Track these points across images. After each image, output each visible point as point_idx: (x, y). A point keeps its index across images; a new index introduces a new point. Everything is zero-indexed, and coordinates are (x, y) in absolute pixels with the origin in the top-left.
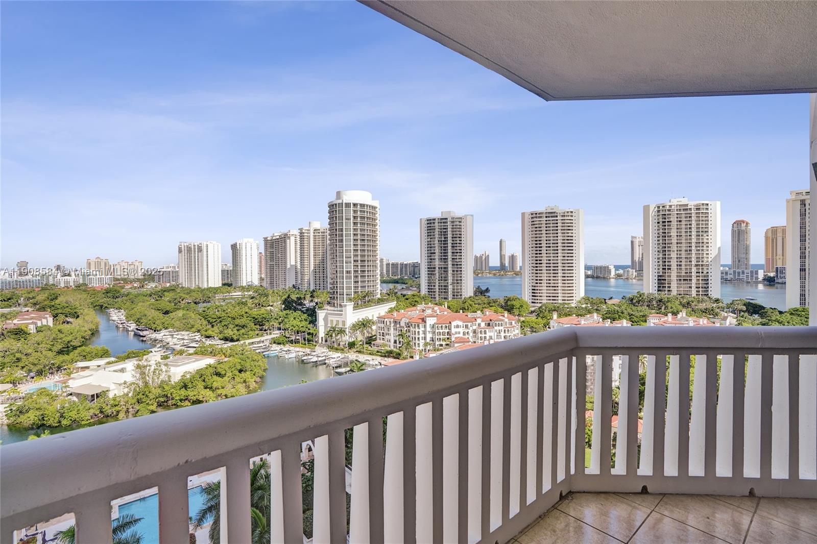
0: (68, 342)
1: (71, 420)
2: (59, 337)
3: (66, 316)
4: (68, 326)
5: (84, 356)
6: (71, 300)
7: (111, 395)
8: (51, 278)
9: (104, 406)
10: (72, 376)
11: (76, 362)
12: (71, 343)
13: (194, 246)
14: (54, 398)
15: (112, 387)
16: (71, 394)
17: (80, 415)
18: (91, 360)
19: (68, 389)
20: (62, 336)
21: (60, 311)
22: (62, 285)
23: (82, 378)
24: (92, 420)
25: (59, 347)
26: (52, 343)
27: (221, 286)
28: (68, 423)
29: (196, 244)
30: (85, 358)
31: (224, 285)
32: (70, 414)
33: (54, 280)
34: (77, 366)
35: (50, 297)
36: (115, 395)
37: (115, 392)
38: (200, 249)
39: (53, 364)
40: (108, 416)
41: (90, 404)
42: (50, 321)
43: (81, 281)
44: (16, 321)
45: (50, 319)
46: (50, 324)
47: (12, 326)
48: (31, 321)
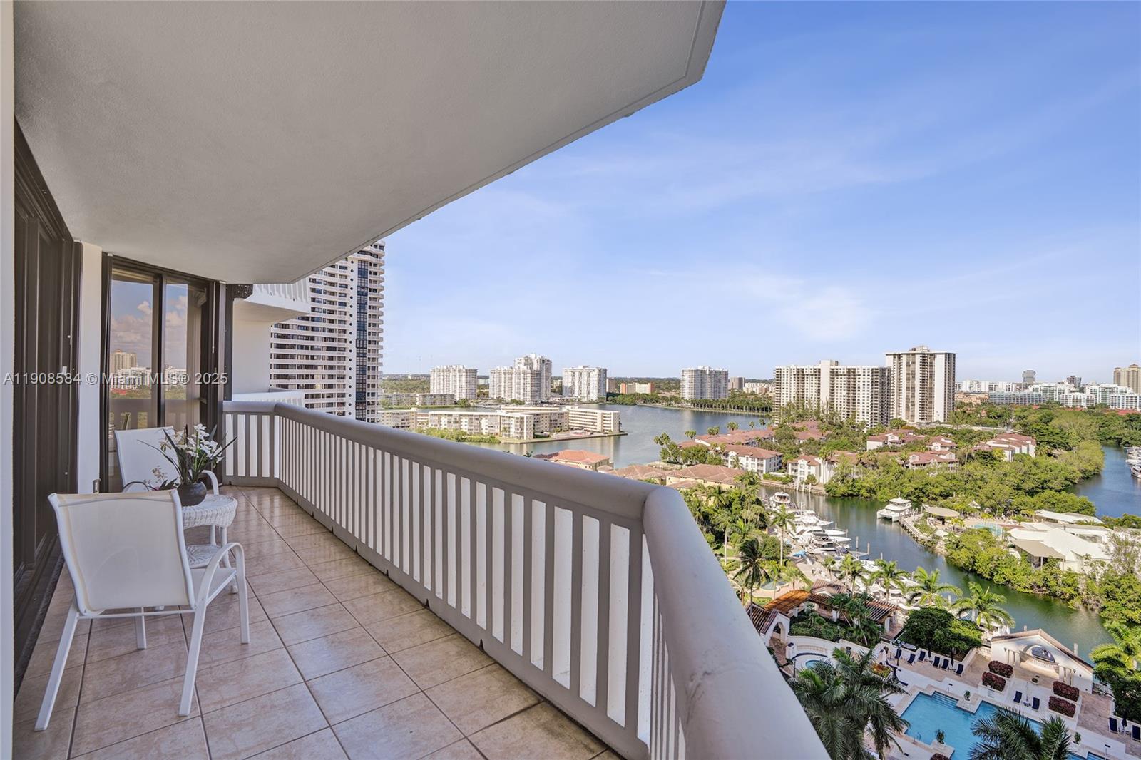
0: (1045, 481)
1: (1004, 578)
2: (1032, 472)
3: (1054, 447)
4: (1051, 460)
5: (1054, 504)
6: (1067, 425)
7: (1064, 567)
8: (1056, 394)
9: (1050, 578)
10: (1023, 524)
11: (1039, 509)
12: (1049, 484)
14: (992, 543)
15: (1070, 557)
16: (1014, 547)
17: (1016, 576)
18: (1062, 512)
19: (1009, 538)
20: (1037, 471)
21: (1046, 438)
22: (1070, 404)
23: (1031, 530)
24: (1031, 591)
25: (1028, 485)
26: (1023, 478)
28: (1002, 581)
30: (1053, 506)
32: (1004, 570)
33: (1059, 397)
34: (1040, 514)
35: (1044, 419)
36: (1070, 569)
37: (1071, 564)
39: (1011, 504)
40: (1055, 596)
41: (1032, 568)
42: (1030, 449)
43: (1098, 401)
44: (990, 443)
45: (1033, 448)
46: (1032, 454)
47: (985, 448)
48: (1007, 446)
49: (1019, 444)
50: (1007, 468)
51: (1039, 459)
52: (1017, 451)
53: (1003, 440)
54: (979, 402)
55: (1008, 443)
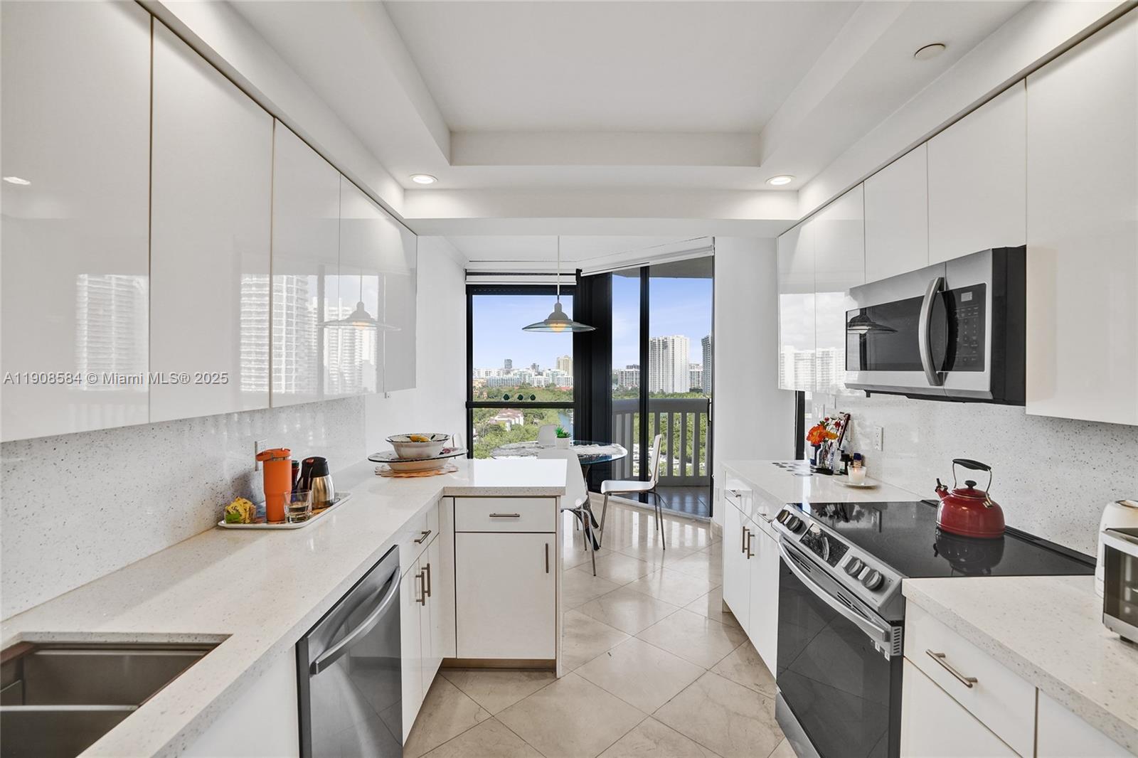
8: (527, 377)
13: (659, 341)
22: (536, 385)
27: (688, 391)
29: (661, 339)
31: (691, 390)
33: (529, 379)
38: (665, 346)
43: (551, 382)
44: (496, 418)
45: (522, 418)
46: (522, 423)
47: (494, 422)
48: (507, 419)
49: (514, 416)
50: (510, 437)
51: (527, 427)
52: (513, 423)
53: (504, 414)
54: (480, 385)
55: (508, 416)
